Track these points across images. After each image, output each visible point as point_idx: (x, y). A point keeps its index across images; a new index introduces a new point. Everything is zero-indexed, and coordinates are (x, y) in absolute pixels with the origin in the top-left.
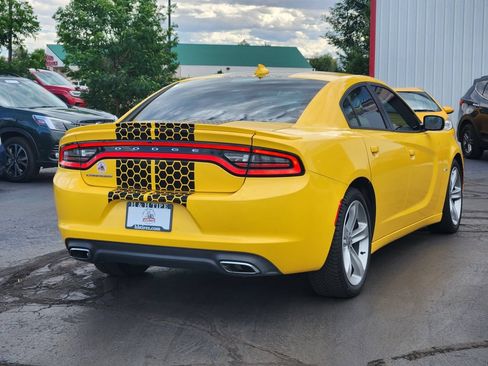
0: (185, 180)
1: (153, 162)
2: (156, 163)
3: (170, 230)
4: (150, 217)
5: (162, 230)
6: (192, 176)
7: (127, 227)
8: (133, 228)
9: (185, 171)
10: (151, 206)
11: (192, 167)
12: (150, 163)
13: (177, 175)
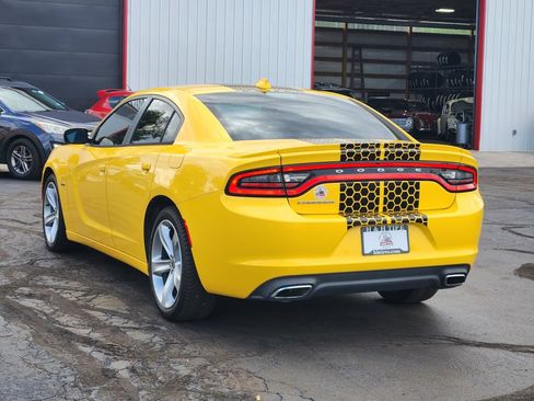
0: (411, 200)
1: (382, 183)
2: (385, 184)
3: (408, 252)
4: (388, 241)
5: (402, 252)
6: (417, 195)
7: (364, 254)
8: (371, 254)
9: (411, 191)
10: (387, 229)
11: (418, 186)
12: (378, 184)
13: (405, 196)
